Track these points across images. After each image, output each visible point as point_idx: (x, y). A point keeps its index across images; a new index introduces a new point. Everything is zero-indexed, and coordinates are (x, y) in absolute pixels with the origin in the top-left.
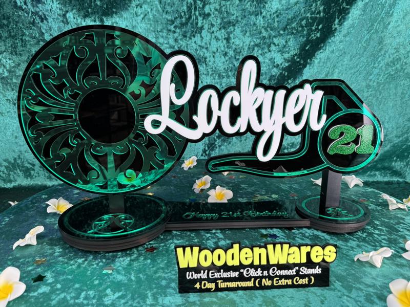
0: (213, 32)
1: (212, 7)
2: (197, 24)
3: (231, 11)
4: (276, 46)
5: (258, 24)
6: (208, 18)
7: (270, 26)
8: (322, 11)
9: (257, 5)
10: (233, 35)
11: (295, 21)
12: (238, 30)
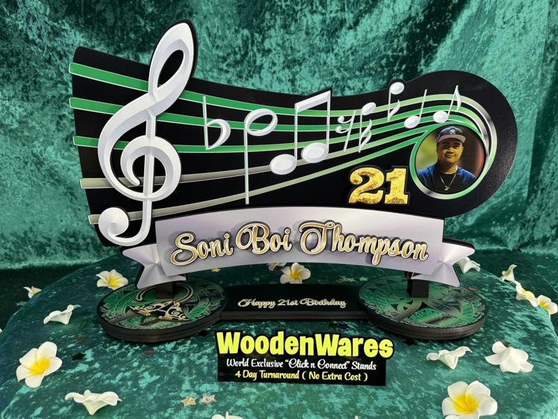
0: (275, 72)
1: (273, 41)
2: (255, 62)
3: (297, 47)
4: (350, 89)
5: (329, 63)
6: (268, 55)
7: (343, 65)
8: (405, 48)
9: (327, 40)
10: (298, 76)
11: (373, 60)
12: (304, 70)
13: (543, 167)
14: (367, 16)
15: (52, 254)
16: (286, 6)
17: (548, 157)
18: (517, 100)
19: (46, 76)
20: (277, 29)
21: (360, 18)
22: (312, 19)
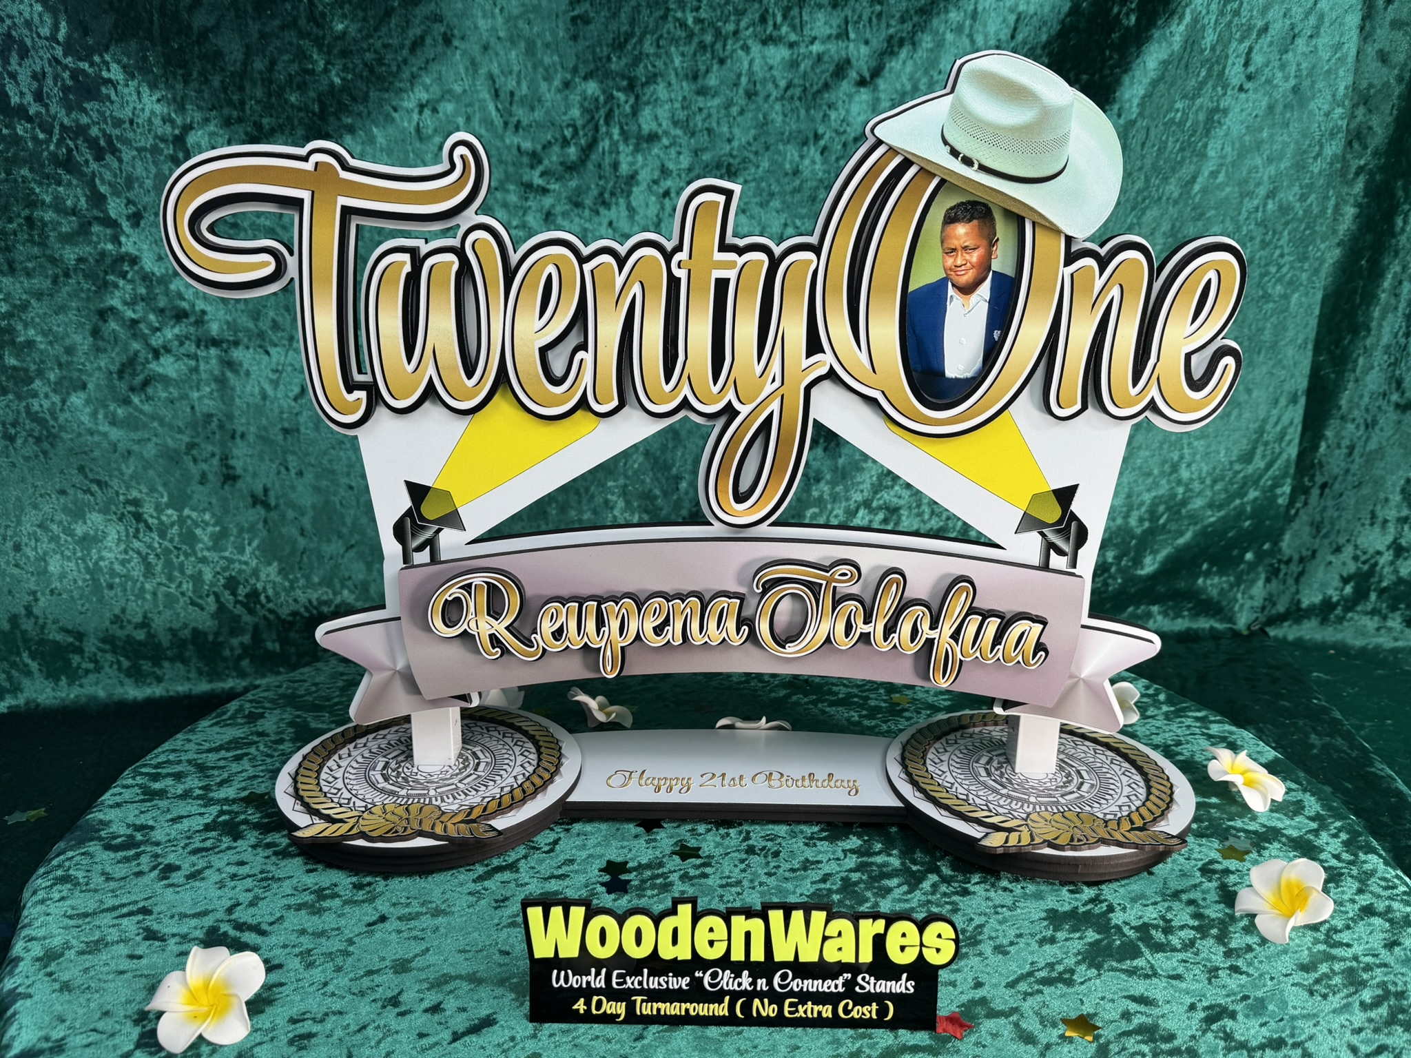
1: (663, 114)
2: (616, 166)
3: (725, 130)
5: (807, 174)
6: (649, 149)
13: (1329, 433)
14: (903, 53)
15: (87, 672)
16: (699, 21)
17: (1340, 408)
18: (1273, 270)
19: (58, 206)
20: (674, 81)
21: (886, 58)
22: (764, 57)
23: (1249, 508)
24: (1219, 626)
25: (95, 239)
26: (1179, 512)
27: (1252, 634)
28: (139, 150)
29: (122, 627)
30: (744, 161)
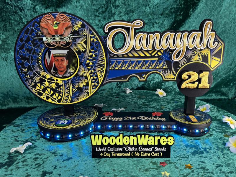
23: (231, 75)
24: (225, 98)
25: (21, 26)
26: (217, 75)
27: (232, 99)
28: (28, 10)
29: (26, 94)
30: (135, 10)
